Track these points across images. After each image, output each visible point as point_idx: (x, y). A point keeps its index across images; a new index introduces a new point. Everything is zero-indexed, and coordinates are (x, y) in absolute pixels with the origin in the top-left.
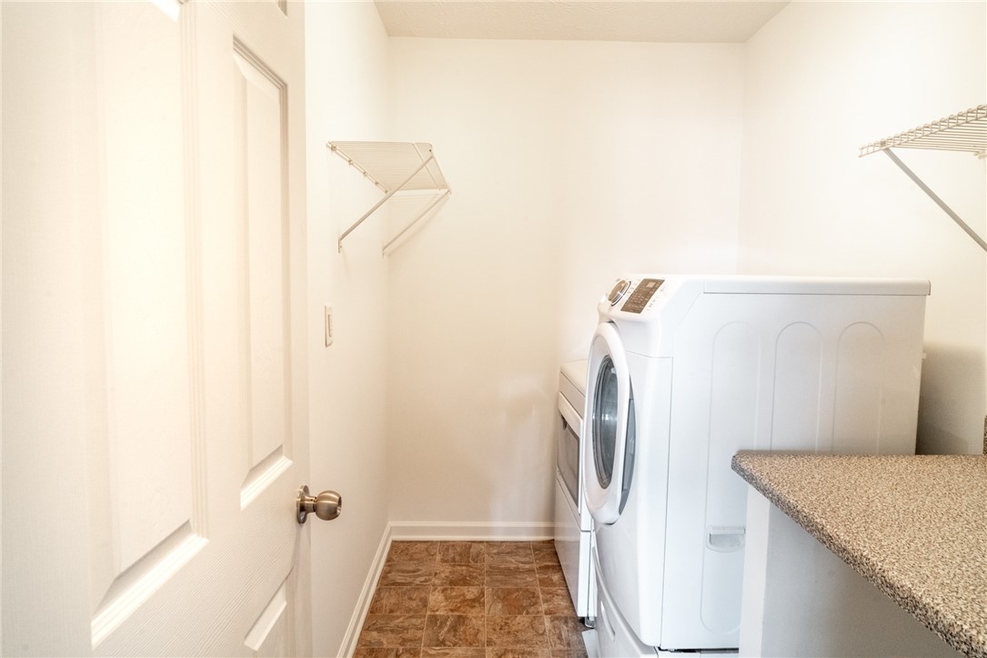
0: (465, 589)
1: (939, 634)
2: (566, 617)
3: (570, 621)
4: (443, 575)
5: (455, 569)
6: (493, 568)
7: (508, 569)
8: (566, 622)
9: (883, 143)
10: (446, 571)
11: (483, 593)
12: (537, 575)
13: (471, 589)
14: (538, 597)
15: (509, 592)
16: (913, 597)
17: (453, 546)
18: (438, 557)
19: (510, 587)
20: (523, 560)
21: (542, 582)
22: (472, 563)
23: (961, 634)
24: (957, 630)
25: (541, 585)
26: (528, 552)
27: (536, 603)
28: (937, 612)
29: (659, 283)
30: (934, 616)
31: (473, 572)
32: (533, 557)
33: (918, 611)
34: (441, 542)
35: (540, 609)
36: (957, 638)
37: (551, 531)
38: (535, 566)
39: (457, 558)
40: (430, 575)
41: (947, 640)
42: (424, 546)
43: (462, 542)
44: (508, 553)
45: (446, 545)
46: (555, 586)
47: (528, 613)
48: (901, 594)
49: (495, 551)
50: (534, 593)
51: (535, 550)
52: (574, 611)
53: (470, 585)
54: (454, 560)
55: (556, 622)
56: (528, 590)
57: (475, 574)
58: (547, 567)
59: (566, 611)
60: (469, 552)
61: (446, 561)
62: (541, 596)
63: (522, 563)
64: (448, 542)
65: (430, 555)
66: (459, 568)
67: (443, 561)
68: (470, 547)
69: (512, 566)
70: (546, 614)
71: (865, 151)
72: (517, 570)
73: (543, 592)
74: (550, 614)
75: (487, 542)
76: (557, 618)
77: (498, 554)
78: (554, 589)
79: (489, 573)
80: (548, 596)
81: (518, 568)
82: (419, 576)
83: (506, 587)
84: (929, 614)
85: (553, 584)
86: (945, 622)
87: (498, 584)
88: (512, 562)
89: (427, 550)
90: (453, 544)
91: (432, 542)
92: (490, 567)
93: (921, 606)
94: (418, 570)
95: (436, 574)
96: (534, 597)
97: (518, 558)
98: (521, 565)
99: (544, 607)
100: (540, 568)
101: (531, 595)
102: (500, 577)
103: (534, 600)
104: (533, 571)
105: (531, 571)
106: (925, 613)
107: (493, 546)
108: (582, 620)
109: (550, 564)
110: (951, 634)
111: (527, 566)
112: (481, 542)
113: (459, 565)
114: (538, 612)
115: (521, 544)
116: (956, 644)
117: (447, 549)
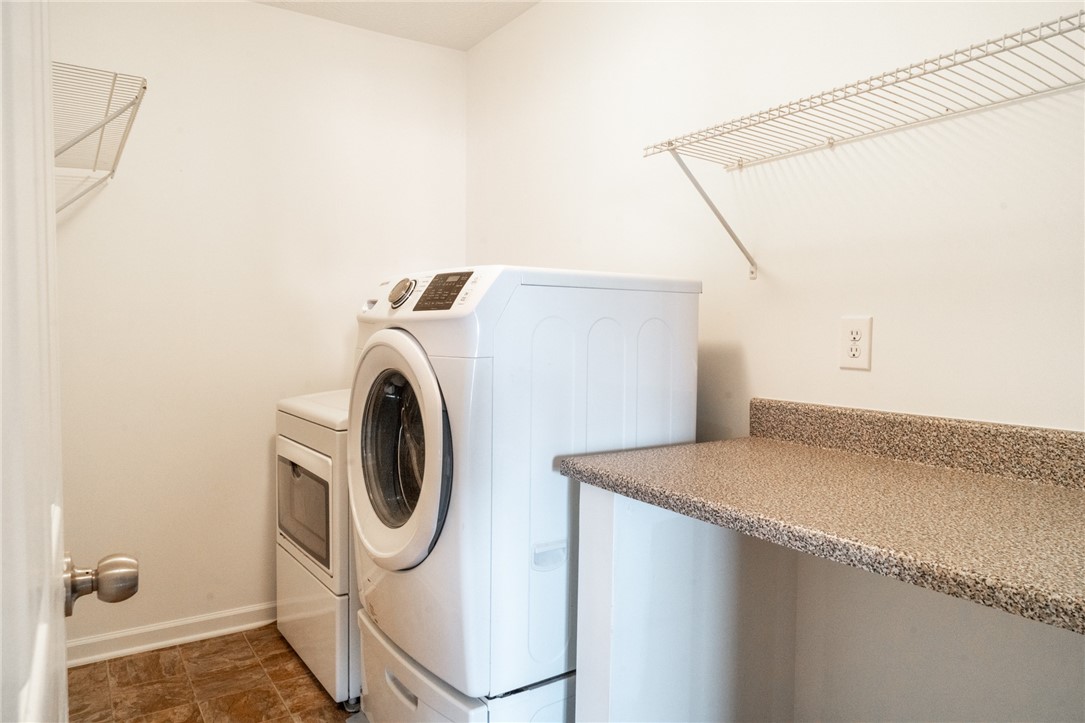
0: (168, 713)
1: (864, 567)
2: (321, 709)
3: (325, 712)
4: (128, 703)
5: (144, 691)
6: (201, 675)
7: (222, 672)
8: (322, 714)
9: (670, 144)
10: (131, 696)
11: (196, 711)
12: (265, 670)
13: (177, 709)
14: (275, 695)
15: (234, 700)
16: (830, 541)
17: (131, 661)
18: (112, 682)
19: (232, 693)
20: (240, 656)
21: (274, 676)
22: (168, 677)
23: (891, 559)
24: (884, 557)
25: (274, 680)
26: (244, 645)
27: (274, 703)
28: (859, 548)
29: (464, 277)
30: (858, 552)
31: (175, 688)
32: (251, 650)
33: (838, 552)
34: (110, 661)
35: (283, 709)
36: (886, 565)
37: (273, 612)
38: (258, 659)
39: (143, 676)
40: (107, 707)
41: (875, 570)
42: (84, 672)
43: (144, 653)
44: (216, 653)
45: (120, 665)
46: (292, 677)
47: (268, 718)
48: (815, 543)
49: (196, 654)
50: (269, 692)
51: (251, 641)
52: (329, 698)
53: (173, 705)
54: (137, 678)
55: (309, 718)
56: (259, 690)
57: (177, 690)
58: (275, 657)
59: (317, 702)
60: (158, 664)
61: (128, 684)
62: (279, 693)
63: (240, 660)
64: (121, 658)
65: (97, 682)
66: (149, 687)
67: (121, 684)
68: (158, 657)
69: (228, 667)
70: (293, 711)
71: (650, 151)
72: (235, 670)
73: (280, 687)
74: (298, 710)
75: (180, 646)
76: (309, 713)
77: (201, 656)
78: (292, 680)
79: (197, 683)
80: (289, 690)
81: (237, 667)
82: (89, 713)
83: (228, 694)
84: (851, 551)
85: (290, 675)
86: (870, 554)
87: (215, 693)
88: (226, 662)
89: (90, 676)
90: (130, 660)
91: (95, 664)
92: (197, 675)
93: (840, 547)
94: (85, 707)
95: (116, 704)
96: (269, 697)
97: (231, 655)
98: (238, 663)
99: (287, 705)
100: (266, 660)
101: (265, 696)
102: (215, 684)
103: (271, 700)
104: (258, 665)
105: (254, 667)
106: (845, 551)
107: (192, 648)
108: (341, 706)
109: (278, 652)
110: (879, 563)
111: (248, 662)
112: (173, 648)
113: (149, 684)
114: (282, 713)
115: (230, 639)
116: (885, 570)
117: (123, 668)
